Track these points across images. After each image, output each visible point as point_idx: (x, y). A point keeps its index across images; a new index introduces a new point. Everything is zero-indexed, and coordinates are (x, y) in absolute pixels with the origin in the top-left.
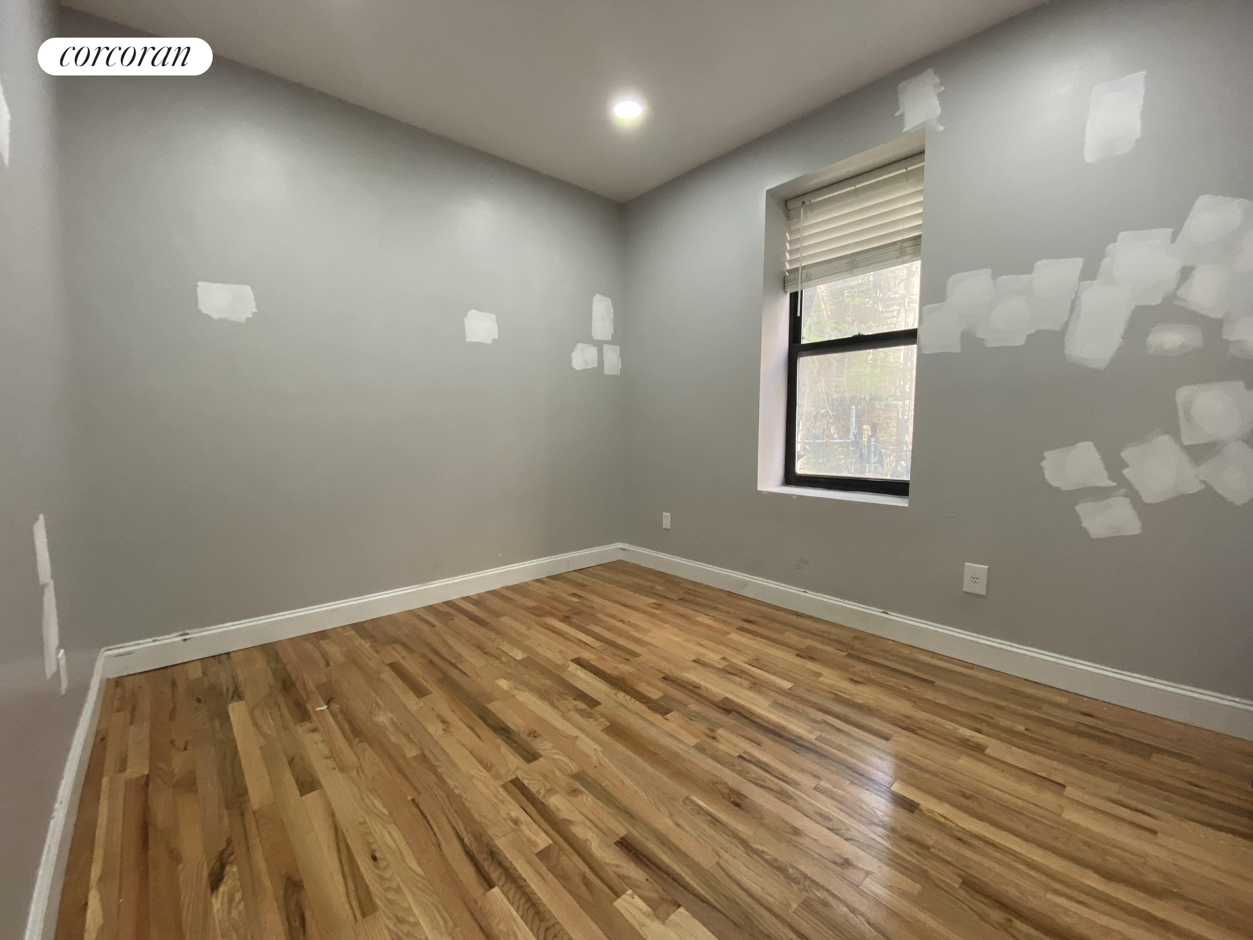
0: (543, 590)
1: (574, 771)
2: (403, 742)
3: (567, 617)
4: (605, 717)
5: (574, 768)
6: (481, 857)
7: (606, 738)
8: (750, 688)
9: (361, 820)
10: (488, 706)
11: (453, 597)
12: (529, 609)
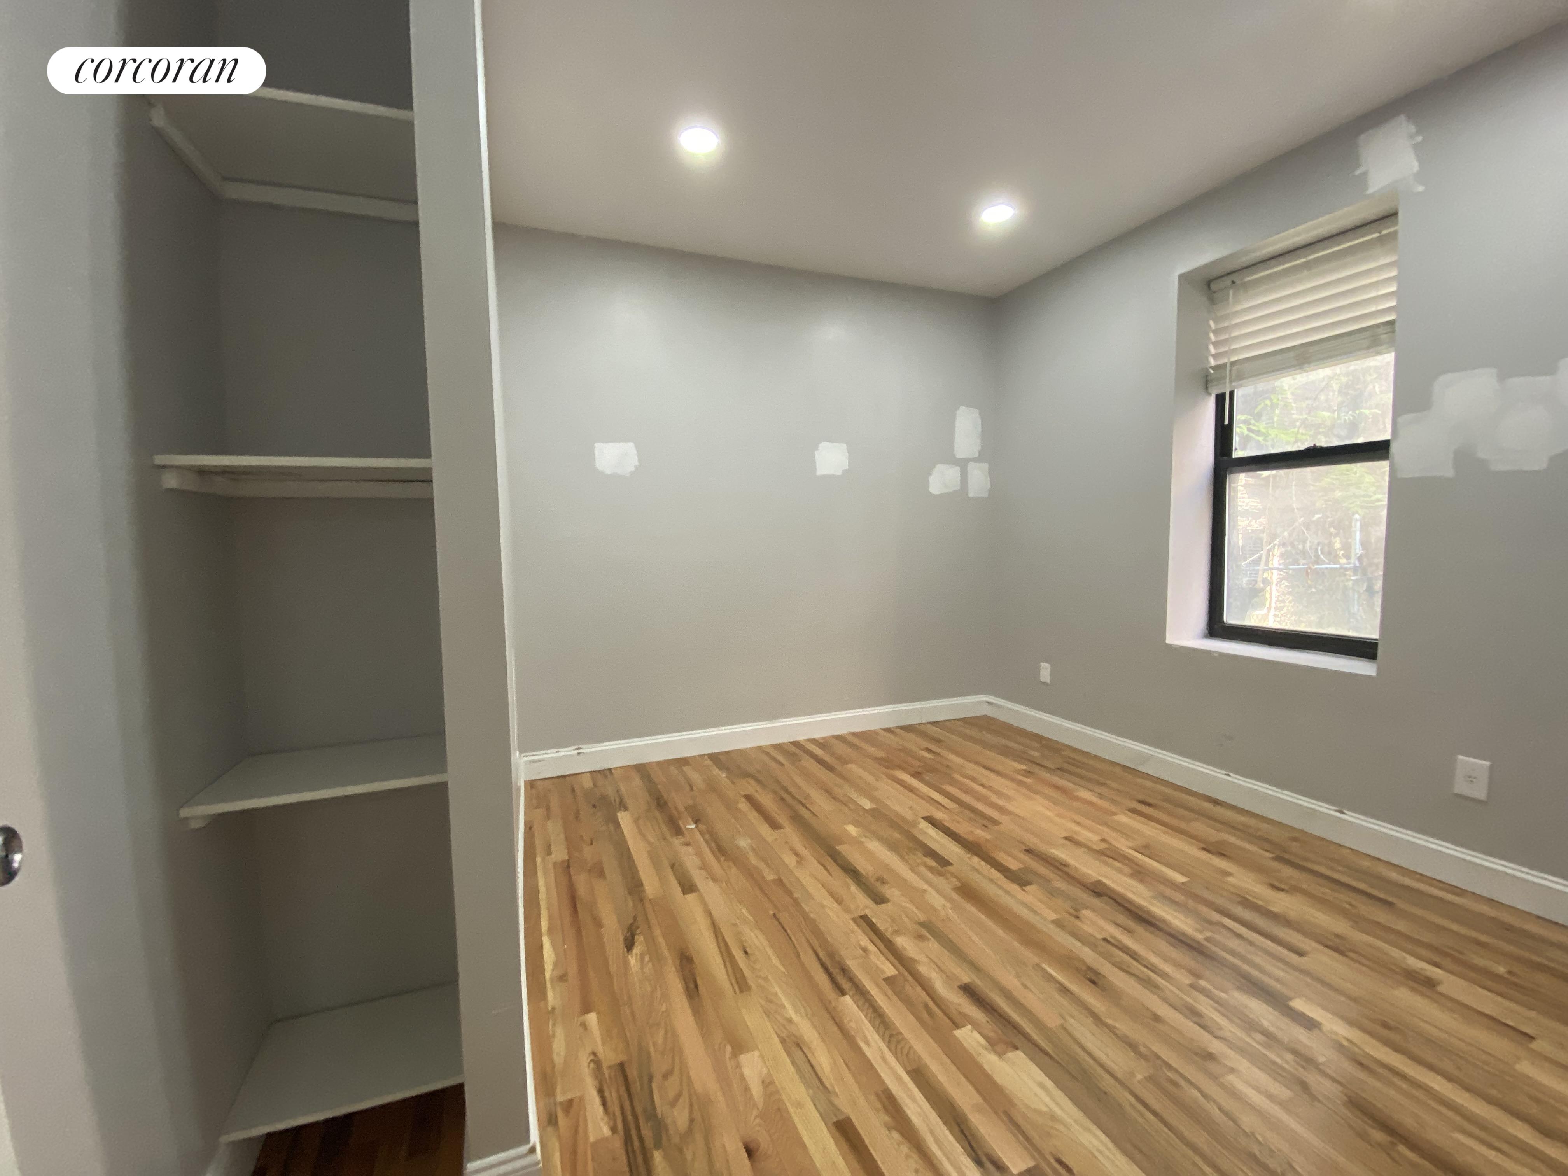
0: (892, 740)
1: (922, 920)
2: (762, 866)
3: (919, 773)
4: (956, 877)
5: (922, 917)
6: (835, 972)
7: (955, 896)
8: (1132, 876)
9: (734, 922)
10: (837, 847)
11: (801, 738)
12: (878, 760)
